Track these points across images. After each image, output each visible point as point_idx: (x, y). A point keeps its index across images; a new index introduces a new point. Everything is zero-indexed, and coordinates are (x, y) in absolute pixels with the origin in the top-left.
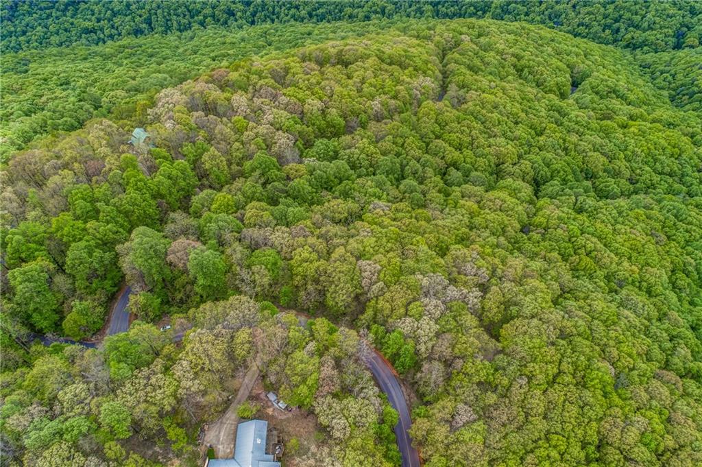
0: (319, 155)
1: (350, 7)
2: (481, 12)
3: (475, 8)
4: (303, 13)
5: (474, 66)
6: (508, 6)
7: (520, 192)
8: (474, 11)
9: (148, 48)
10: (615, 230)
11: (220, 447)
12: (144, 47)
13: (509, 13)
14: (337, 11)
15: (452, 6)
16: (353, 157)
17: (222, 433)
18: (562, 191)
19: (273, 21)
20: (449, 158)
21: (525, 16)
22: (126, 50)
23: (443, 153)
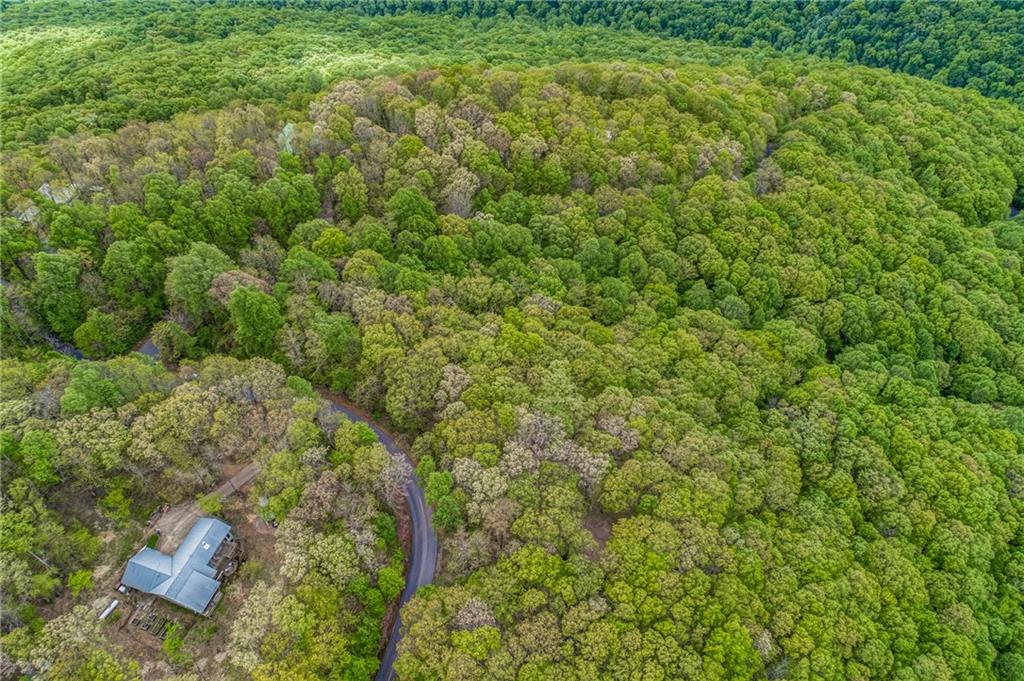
0: (501, 212)
1: (726, 22)
2: (932, 65)
3: (925, 57)
4: (655, 19)
5: (834, 141)
6: (981, 63)
7: (792, 343)
8: (922, 61)
9: (424, 31)
10: (932, 448)
11: (170, 538)
12: (419, 28)
13: (981, 75)
14: (705, 24)
15: (888, 47)
16: (548, 227)
17: (181, 523)
18: (869, 361)
19: (608, 23)
20: (704, 265)
21: (1007, 84)
22: (396, 28)
23: (699, 255)
